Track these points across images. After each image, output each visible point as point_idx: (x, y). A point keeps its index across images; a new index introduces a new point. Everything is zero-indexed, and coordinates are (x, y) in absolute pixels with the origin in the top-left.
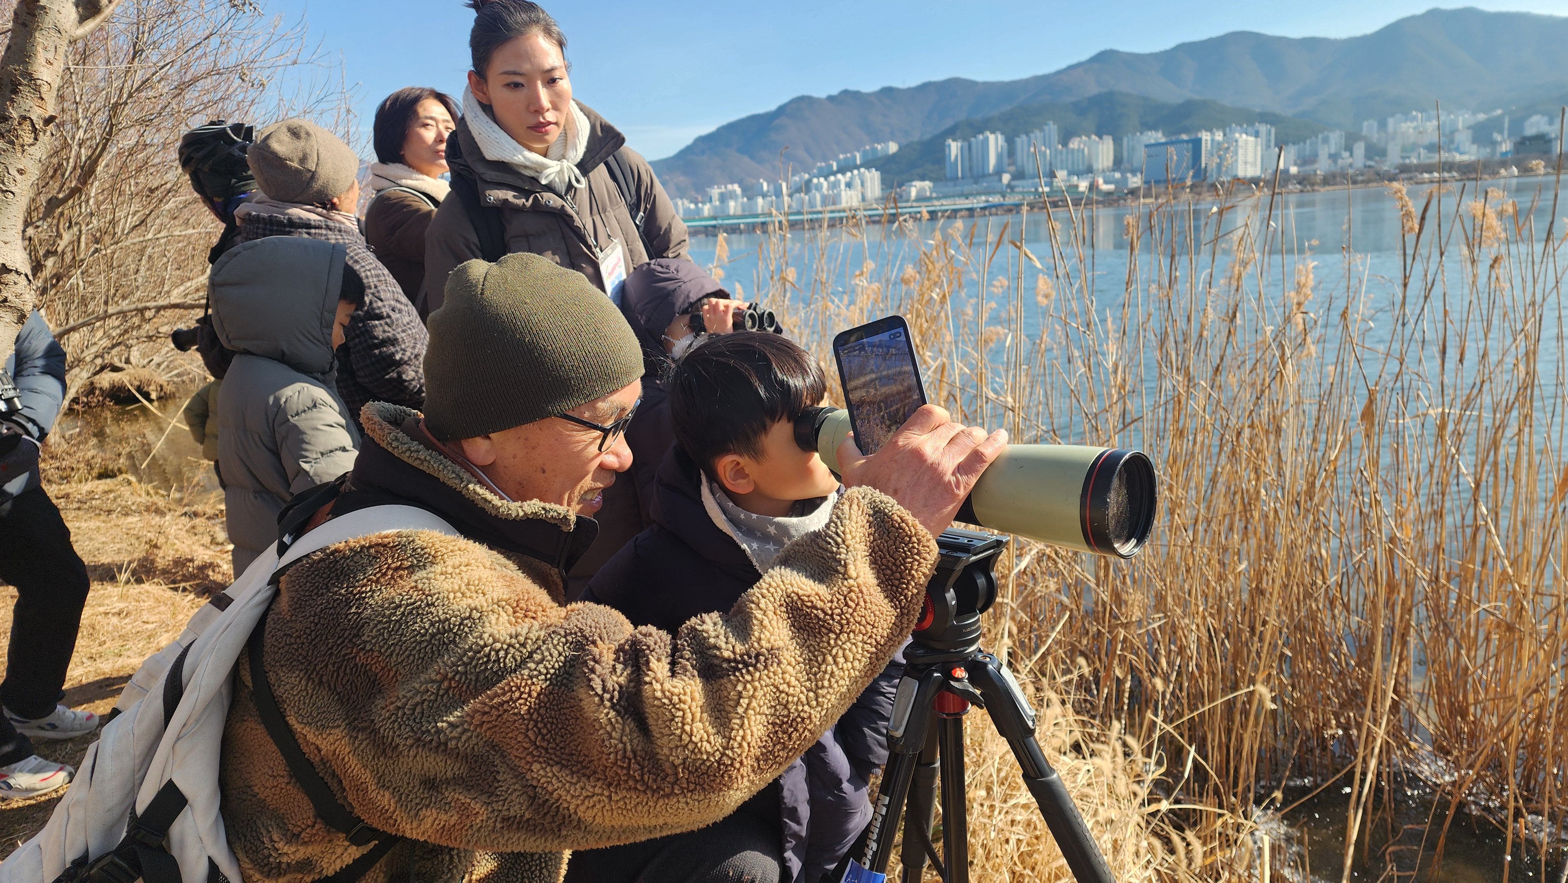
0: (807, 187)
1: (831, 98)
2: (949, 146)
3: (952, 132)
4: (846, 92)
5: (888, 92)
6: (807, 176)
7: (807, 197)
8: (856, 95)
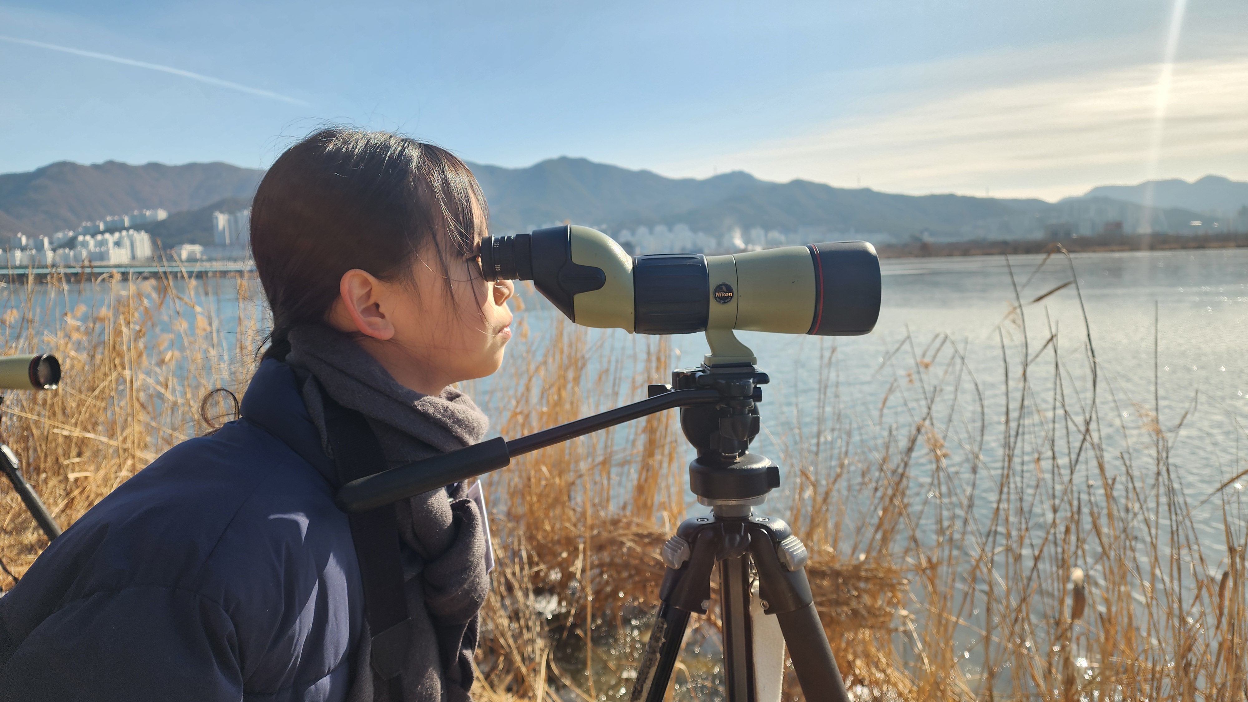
0: (71, 244)
1: (95, 167)
2: (217, 218)
3: (220, 206)
4: (111, 164)
5: (154, 167)
6: (71, 234)
7: (72, 253)
8: (123, 167)
